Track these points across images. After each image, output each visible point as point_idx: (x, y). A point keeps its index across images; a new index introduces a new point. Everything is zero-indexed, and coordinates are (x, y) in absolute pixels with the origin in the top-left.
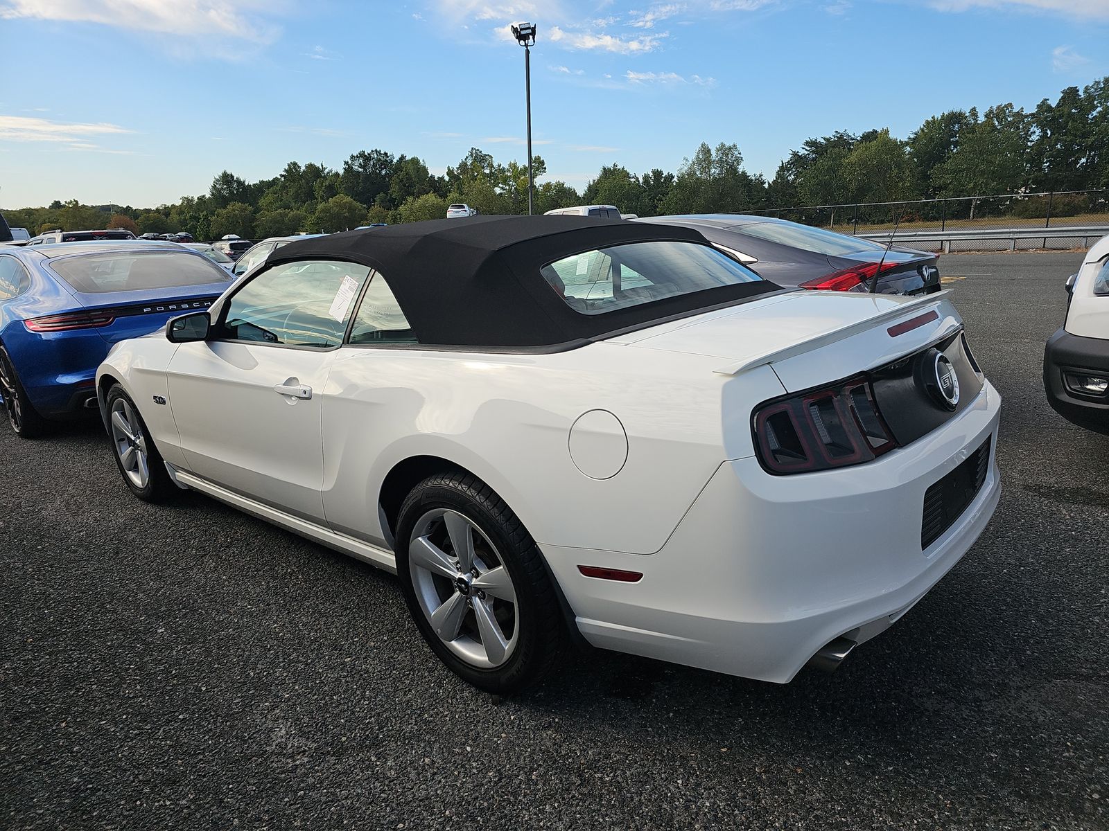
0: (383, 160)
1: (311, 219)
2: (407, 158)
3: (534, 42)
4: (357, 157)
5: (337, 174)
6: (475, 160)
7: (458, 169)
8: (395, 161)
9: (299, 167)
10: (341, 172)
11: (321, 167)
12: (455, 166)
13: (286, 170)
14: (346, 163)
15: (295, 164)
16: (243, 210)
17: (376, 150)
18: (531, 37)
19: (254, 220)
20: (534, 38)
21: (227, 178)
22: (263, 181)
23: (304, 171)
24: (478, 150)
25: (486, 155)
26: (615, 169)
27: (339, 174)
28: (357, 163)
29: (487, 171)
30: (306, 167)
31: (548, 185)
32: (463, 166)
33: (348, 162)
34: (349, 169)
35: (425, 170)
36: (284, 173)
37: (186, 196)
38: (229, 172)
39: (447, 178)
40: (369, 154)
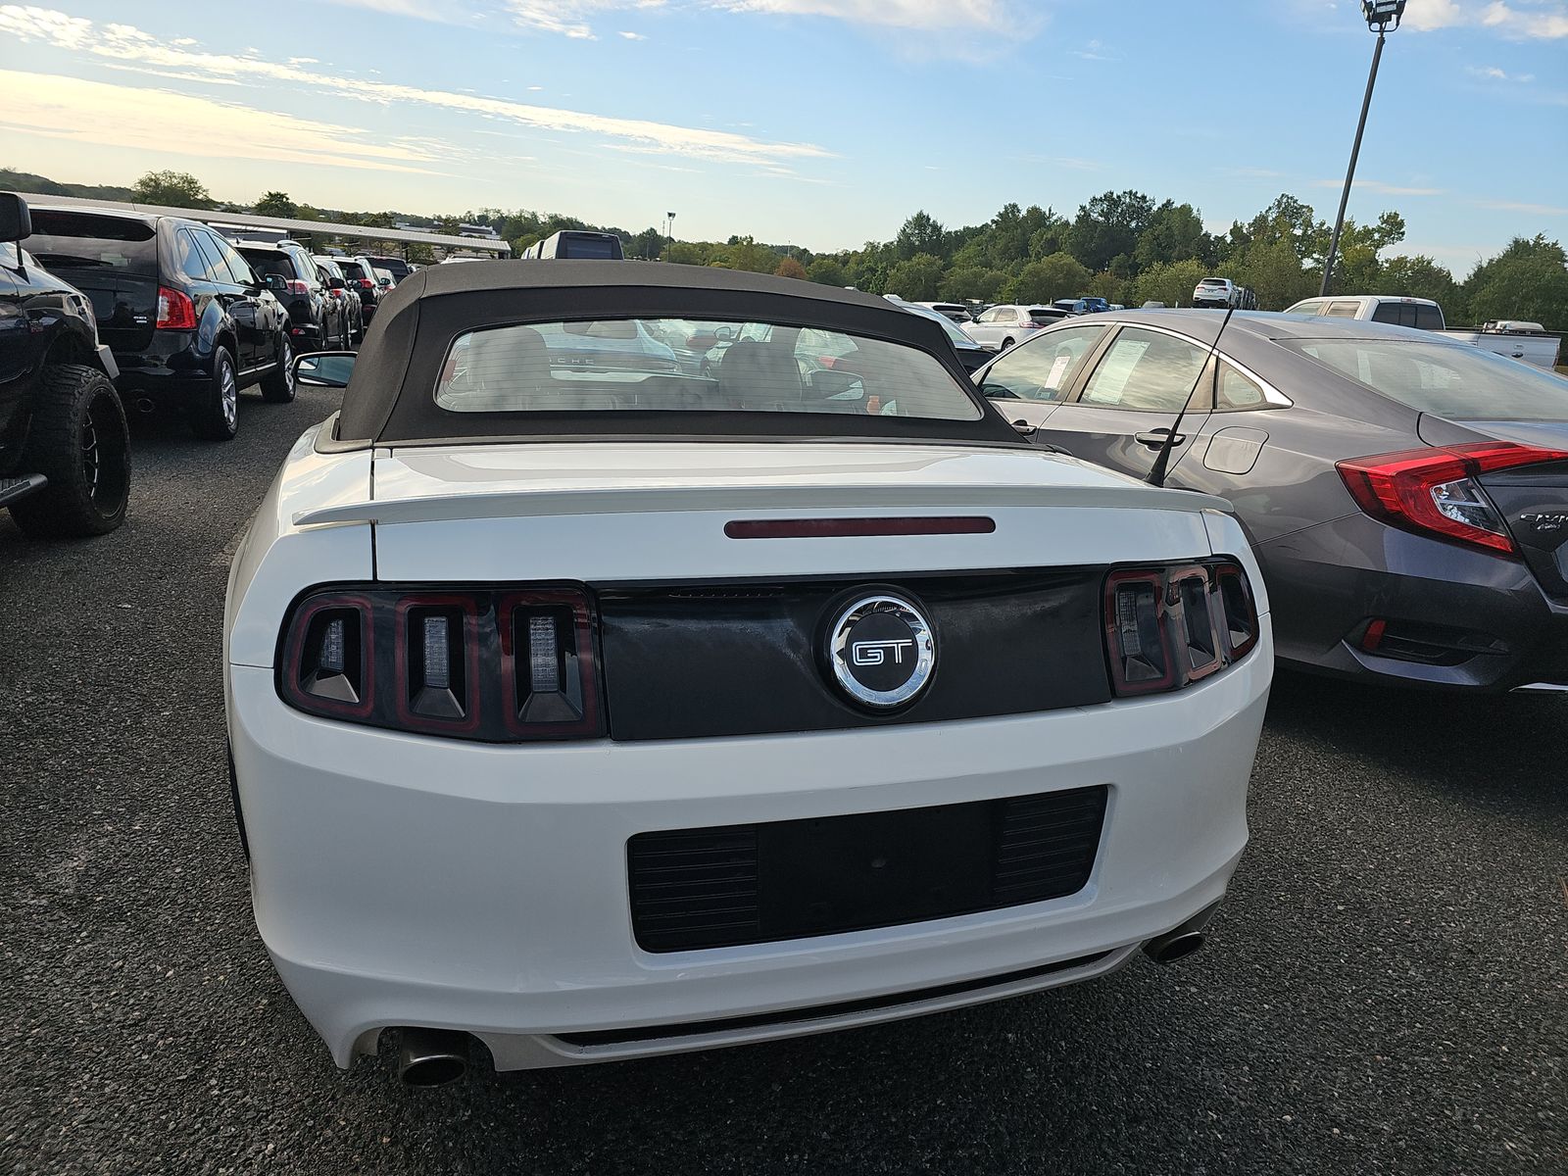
0: (1138, 206)
1: (1013, 283)
2: (1174, 206)
3: (1397, 25)
4: (1101, 200)
5: (1067, 223)
6: (1283, 213)
7: (1250, 225)
8: (1155, 208)
9: (1019, 211)
10: (1073, 221)
11: (1047, 213)
12: (1246, 220)
13: (1000, 215)
14: (1083, 208)
15: (1015, 206)
16: (930, 264)
17: (1131, 192)
18: (1394, 17)
19: (940, 278)
20: (1398, 19)
21: (921, 221)
22: (968, 228)
23: (1024, 217)
24: (1292, 198)
25: (1303, 207)
26: (1537, 243)
27: (1069, 224)
28: (1098, 209)
29: (1298, 232)
30: (1028, 211)
31: (1401, 261)
32: (1260, 222)
33: (1085, 207)
34: (1084, 217)
35: (1198, 224)
36: (996, 218)
37: (872, 241)
38: (925, 213)
39: (1229, 239)
40: (1118, 197)
